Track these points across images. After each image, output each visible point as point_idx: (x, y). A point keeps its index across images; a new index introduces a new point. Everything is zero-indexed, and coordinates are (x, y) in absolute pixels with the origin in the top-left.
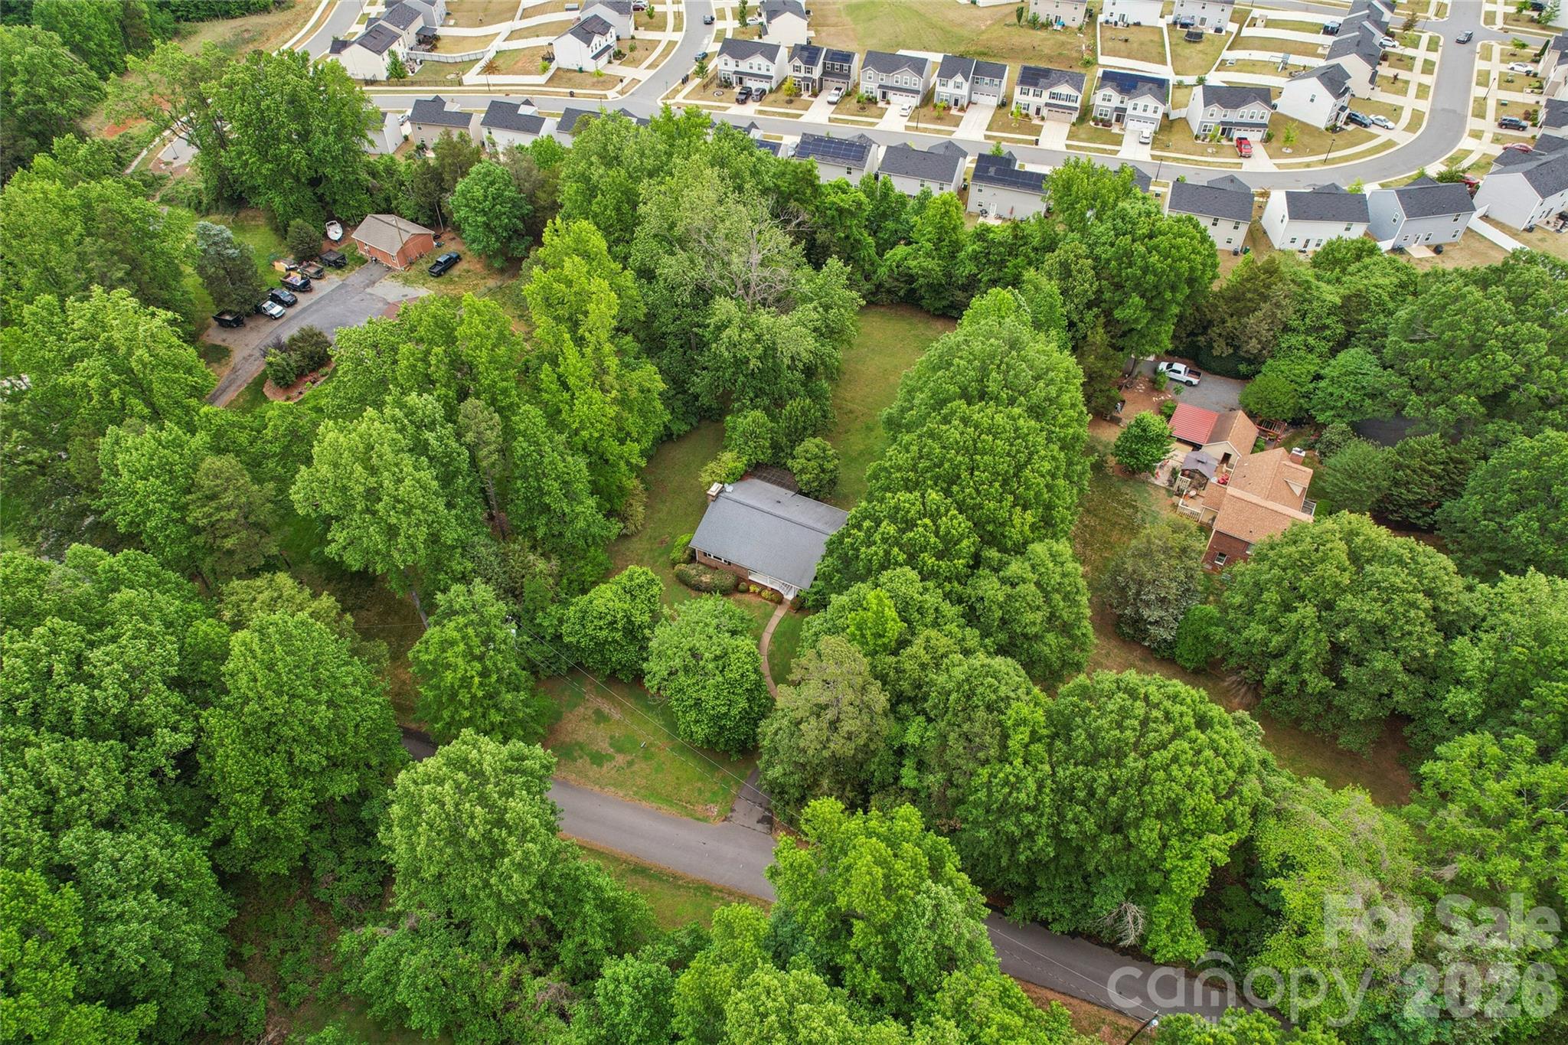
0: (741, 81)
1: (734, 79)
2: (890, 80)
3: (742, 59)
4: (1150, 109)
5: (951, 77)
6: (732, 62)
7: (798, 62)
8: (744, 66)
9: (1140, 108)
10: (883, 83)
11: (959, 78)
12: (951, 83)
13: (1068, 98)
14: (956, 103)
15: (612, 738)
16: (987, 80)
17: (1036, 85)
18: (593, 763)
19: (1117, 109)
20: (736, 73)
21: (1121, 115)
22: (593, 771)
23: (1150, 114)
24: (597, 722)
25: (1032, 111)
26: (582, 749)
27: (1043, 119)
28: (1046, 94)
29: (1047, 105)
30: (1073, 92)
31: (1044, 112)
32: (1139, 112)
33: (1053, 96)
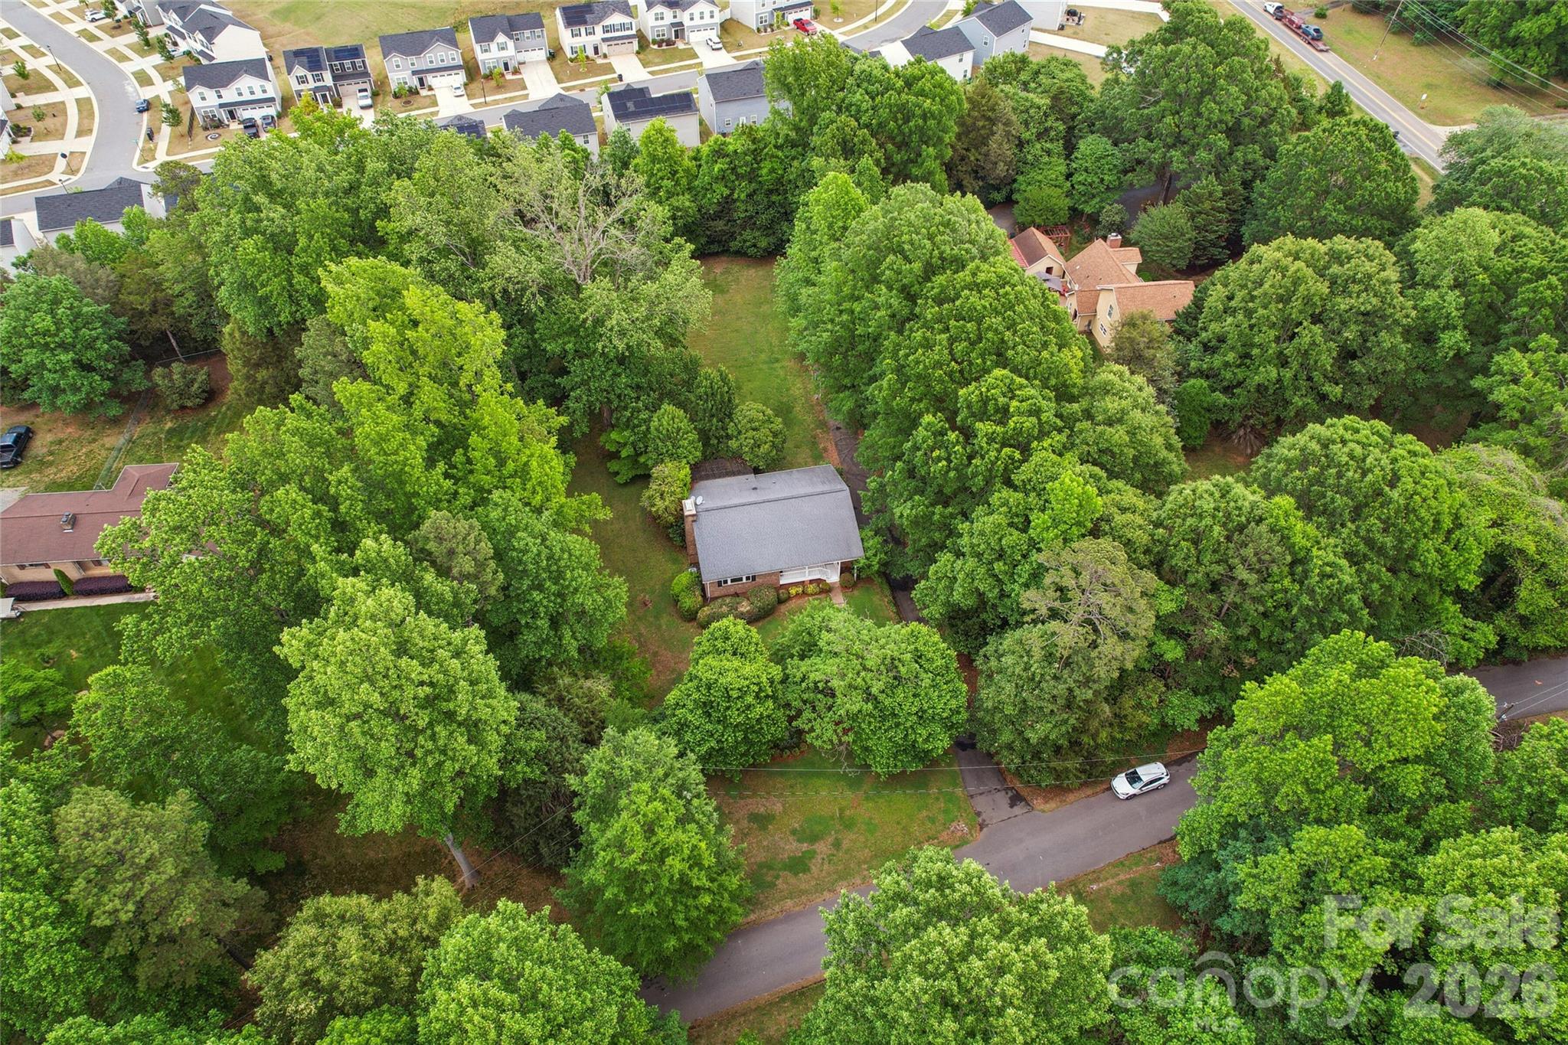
0: (232, 115)
1: (223, 115)
2: (423, 62)
3: (225, 85)
4: (707, 15)
5: (492, 39)
6: (211, 94)
7: (300, 71)
8: (229, 95)
9: (697, 16)
10: (416, 68)
11: (501, 38)
12: (493, 46)
13: (623, 27)
14: (506, 67)
15: (794, 832)
16: (527, 33)
17: (585, 22)
18: (796, 874)
19: (673, 25)
20: (221, 106)
21: (679, 30)
22: (803, 881)
23: (707, 20)
24: (764, 828)
25: (590, 52)
26: (770, 868)
27: (605, 56)
28: (599, 29)
29: (604, 40)
30: (626, 20)
31: (604, 48)
32: (697, 21)
33: (606, 30)
